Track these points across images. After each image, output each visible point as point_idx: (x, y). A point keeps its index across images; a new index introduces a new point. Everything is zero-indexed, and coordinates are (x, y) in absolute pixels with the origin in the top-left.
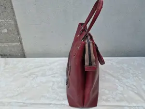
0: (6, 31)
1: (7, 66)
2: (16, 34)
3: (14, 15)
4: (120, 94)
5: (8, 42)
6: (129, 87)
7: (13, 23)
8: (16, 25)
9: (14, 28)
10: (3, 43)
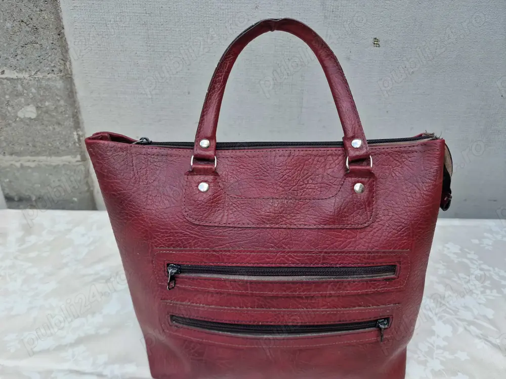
0: (30, 112)
1: (33, 239)
2: (70, 123)
3: (65, 59)
4: (444, 349)
5: (38, 154)
6: (470, 323)
7: (60, 84)
8: (71, 94)
9: (62, 103)
10: (19, 154)
